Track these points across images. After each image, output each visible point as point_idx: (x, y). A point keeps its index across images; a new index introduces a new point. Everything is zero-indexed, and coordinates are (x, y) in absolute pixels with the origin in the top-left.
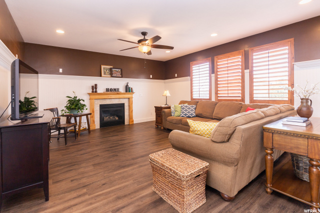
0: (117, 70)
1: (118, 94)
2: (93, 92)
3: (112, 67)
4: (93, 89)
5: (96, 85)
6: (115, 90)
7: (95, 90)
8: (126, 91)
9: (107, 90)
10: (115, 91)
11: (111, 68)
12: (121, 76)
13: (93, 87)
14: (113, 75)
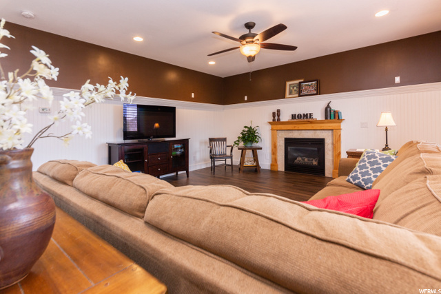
0: (310, 83)
1: (311, 122)
2: (274, 120)
3: (302, 81)
4: (274, 116)
5: (279, 111)
6: (305, 116)
7: (276, 118)
8: (326, 118)
9: (293, 117)
10: (307, 118)
11: (300, 83)
12: (315, 92)
13: (274, 114)
14: (303, 93)
